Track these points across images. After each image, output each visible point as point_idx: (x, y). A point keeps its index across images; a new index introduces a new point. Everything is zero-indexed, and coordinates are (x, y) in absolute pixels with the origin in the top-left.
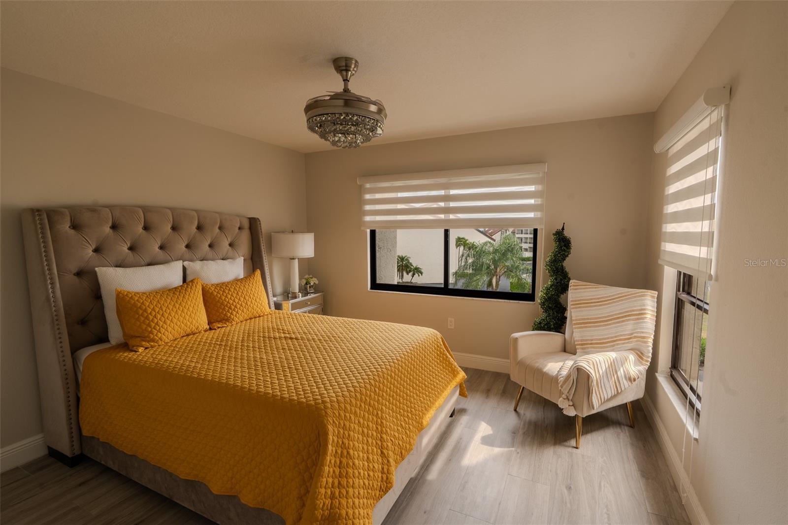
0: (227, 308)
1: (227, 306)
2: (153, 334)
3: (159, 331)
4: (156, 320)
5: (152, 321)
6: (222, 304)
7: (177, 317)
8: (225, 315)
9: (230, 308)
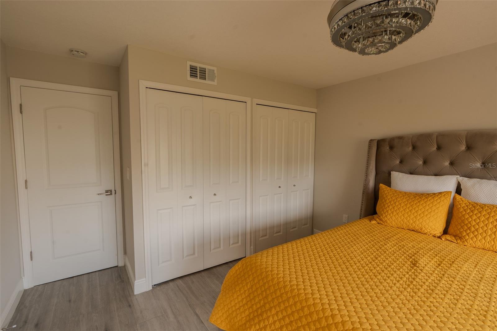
0: (466, 228)
1: (466, 225)
2: (382, 216)
3: (386, 216)
4: (388, 209)
5: (386, 208)
6: (463, 221)
7: (403, 212)
8: (461, 233)
9: (469, 228)
